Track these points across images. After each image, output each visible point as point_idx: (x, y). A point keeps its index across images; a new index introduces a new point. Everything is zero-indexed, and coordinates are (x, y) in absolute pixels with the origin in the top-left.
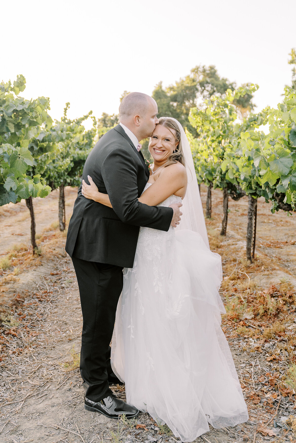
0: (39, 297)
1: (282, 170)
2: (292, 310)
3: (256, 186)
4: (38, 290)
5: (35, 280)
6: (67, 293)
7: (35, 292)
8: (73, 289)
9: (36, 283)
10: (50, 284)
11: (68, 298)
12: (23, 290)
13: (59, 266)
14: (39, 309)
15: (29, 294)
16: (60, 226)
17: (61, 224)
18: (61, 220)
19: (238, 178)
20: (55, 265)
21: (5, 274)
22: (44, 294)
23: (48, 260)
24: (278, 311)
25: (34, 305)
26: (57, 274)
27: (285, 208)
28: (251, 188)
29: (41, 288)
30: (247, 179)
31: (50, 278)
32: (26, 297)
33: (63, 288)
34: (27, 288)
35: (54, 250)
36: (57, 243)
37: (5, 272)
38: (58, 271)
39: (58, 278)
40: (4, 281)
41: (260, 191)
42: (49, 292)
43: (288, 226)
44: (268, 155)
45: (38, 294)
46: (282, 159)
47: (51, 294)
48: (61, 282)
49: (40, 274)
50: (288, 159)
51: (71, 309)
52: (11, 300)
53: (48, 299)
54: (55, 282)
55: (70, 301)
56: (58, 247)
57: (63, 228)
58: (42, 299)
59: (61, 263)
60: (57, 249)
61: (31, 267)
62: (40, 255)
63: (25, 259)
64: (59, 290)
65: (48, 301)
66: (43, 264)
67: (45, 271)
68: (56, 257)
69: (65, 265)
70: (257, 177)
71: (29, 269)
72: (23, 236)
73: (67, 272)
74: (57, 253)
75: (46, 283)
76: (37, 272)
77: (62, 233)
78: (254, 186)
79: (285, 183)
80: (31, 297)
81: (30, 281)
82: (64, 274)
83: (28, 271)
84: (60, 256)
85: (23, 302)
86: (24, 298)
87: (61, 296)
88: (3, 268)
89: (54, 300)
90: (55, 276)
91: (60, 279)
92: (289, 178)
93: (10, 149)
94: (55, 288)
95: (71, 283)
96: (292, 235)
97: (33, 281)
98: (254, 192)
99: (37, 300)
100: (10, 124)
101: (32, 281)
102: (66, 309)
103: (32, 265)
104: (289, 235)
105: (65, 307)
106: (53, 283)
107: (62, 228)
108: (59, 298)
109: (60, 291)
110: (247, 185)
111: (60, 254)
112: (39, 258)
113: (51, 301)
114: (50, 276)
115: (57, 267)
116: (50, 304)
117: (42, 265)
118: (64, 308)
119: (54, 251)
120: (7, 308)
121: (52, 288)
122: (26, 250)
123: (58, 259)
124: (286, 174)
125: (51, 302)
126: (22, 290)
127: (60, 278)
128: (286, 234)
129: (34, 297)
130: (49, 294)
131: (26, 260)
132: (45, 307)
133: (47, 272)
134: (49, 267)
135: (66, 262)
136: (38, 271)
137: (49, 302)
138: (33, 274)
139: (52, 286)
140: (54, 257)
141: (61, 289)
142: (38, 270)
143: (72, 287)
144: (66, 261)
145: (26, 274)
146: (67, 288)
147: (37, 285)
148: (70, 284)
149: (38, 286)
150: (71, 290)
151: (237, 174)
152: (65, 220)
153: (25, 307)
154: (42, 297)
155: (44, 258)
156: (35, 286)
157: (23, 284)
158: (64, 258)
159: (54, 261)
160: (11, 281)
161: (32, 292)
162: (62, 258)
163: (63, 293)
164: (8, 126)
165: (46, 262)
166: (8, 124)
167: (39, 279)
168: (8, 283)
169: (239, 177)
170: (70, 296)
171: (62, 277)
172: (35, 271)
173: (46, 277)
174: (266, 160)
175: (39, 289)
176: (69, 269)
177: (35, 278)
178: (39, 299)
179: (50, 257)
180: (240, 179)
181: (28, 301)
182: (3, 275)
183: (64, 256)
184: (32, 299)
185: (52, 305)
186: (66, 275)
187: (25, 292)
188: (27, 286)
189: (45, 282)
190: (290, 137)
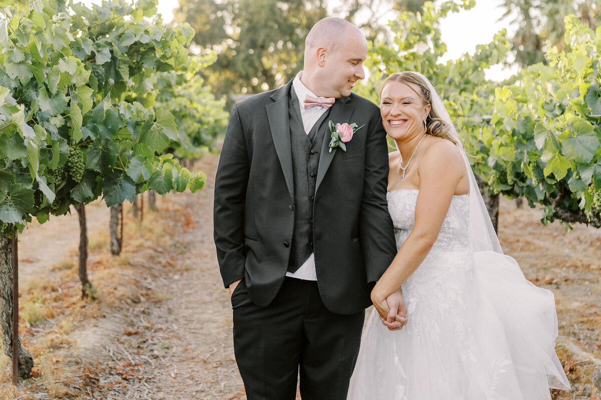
0: (121, 372)
1: (582, 156)
2: (578, 393)
3: (515, 179)
4: (113, 360)
5: (103, 342)
6: (168, 367)
7: (111, 364)
8: (175, 359)
9: (107, 348)
10: (130, 351)
11: (173, 375)
12: (90, 360)
13: (135, 320)
14: (129, 393)
15: (103, 367)
16: (112, 244)
17: (115, 242)
18: (113, 233)
19: (481, 164)
20: (126, 316)
21: (38, 332)
22: (128, 369)
23: (112, 307)
24: (555, 393)
25: (118, 385)
26: (136, 333)
27: (567, 217)
28: (505, 182)
29: (119, 358)
30: (501, 166)
31: (126, 340)
32: (100, 373)
33: (156, 357)
34: (95, 357)
35: (115, 289)
36: (113, 276)
37: (37, 329)
38: (136, 328)
39: (141, 340)
40: (49, 344)
41: (522, 187)
42: (136, 365)
43: (532, 251)
44: (558, 129)
45: (117, 367)
46: (581, 138)
47: (140, 367)
48: (150, 348)
49: (107, 332)
50: (592, 138)
51: (187, 393)
52: (79, 377)
53: (140, 377)
54: (139, 347)
55: (179, 379)
56: (121, 284)
57: (119, 249)
58: (128, 378)
59: (135, 312)
60: (119, 288)
61: (85, 319)
62: (94, 299)
63: (65, 305)
64: (150, 361)
65: (140, 379)
66: (105, 314)
67: (114, 327)
68: (123, 302)
69: (144, 318)
70: (525, 164)
71: (83, 323)
72: (33, 264)
73: (153, 330)
74: (123, 295)
75: (122, 349)
76: (102, 330)
77: (117, 258)
78: (510, 179)
79: (587, 175)
80: (107, 372)
81: (96, 344)
82: (148, 334)
83: (83, 328)
84: (129, 301)
85: (98, 380)
86: (97, 374)
87: (160, 371)
88: (29, 322)
89: (150, 377)
90: (133, 336)
91: (144, 342)
92: (593, 167)
93: (141, 111)
94: (143, 357)
95: (168, 348)
96: (544, 266)
97: (102, 345)
98: (509, 188)
99: (119, 378)
100: (122, 66)
101: (99, 345)
102: (177, 392)
103: (85, 317)
104: (539, 266)
105: (174, 389)
106: (134, 348)
107: (115, 248)
108: (158, 374)
109: (152, 361)
110: (498, 176)
111: (128, 298)
112: (95, 304)
113: (145, 379)
114: (126, 337)
115: (132, 321)
116: (146, 384)
117: (104, 316)
118: (174, 392)
119: (116, 292)
120: (77, 390)
121: (138, 358)
122: (54, 290)
123: (127, 307)
124: (589, 162)
125: (146, 382)
126: (88, 361)
127: (144, 340)
128: (532, 266)
129: (113, 373)
130: (136, 368)
131: (67, 307)
132: (139, 389)
133: (117, 329)
134: (117, 320)
135: (143, 312)
136: (103, 328)
137: (143, 381)
138: (95, 332)
139: (134, 353)
140: (120, 302)
141: (154, 360)
142: (100, 324)
143: (173, 356)
144: (142, 309)
145: (83, 332)
146: (164, 357)
147: (109, 351)
148: (167, 350)
149: (111, 354)
150: (172, 361)
151: (479, 156)
152: (121, 233)
153: (105, 389)
154: (126, 373)
155: (103, 304)
156: (107, 354)
157: (87, 349)
158: (137, 305)
159: (122, 309)
160: (62, 343)
161: (105, 363)
162: (133, 304)
163: (161, 366)
164: (120, 70)
165: (110, 312)
166: (121, 66)
167: (109, 341)
168: (59, 348)
169: (483, 162)
170: (176, 371)
171: (147, 338)
172: (97, 326)
173: (119, 337)
174: (557, 138)
175: (115, 359)
176: (153, 325)
177: (102, 339)
178: (124, 376)
179: (114, 302)
180: (486, 165)
181: (106, 379)
182: (35, 334)
183: (137, 301)
184: (111, 376)
185: (149, 387)
186: (153, 334)
187: (95, 363)
188: (94, 354)
189: (121, 346)
190: (587, 98)
